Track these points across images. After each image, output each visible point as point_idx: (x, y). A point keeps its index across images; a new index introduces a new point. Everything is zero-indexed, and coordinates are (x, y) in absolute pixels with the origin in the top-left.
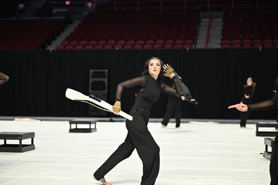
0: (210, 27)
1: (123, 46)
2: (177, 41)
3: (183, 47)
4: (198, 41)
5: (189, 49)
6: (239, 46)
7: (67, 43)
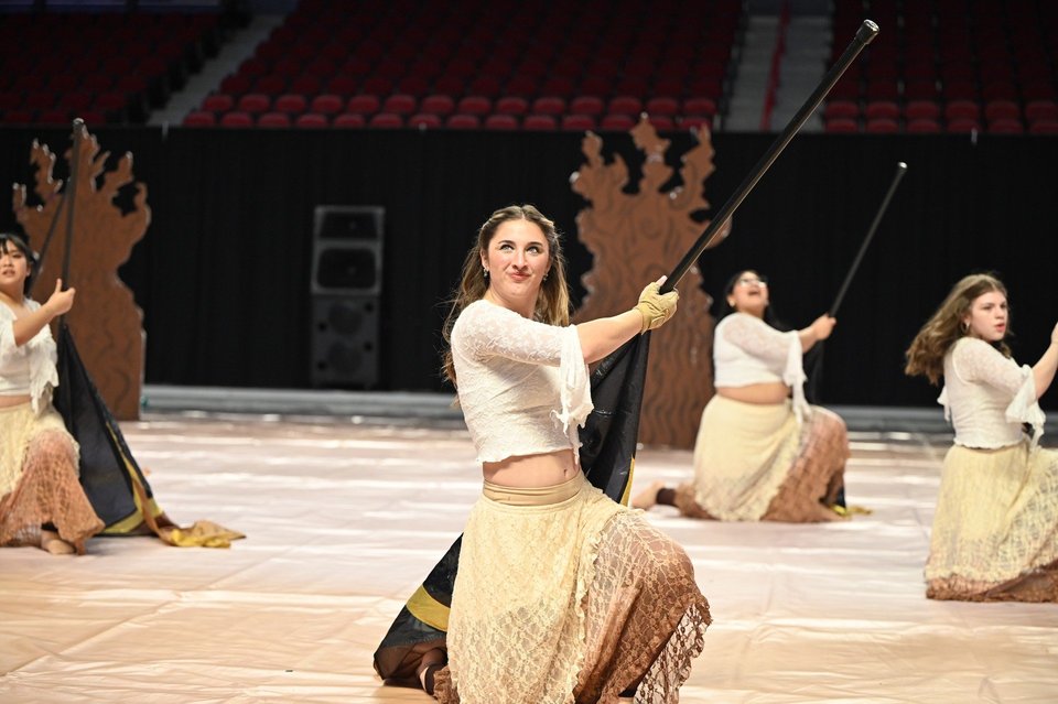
0: (781, 49)
1: (444, 118)
2: (653, 102)
3: (676, 124)
4: (736, 103)
6: (891, 123)
7: (227, 99)
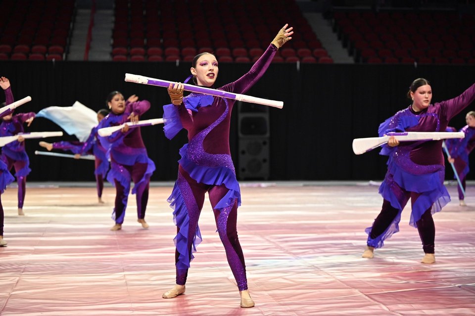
0: (92, 24)
2: (35, 48)
3: (45, 58)
4: (72, 48)
5: (56, 61)
6: (141, 57)
